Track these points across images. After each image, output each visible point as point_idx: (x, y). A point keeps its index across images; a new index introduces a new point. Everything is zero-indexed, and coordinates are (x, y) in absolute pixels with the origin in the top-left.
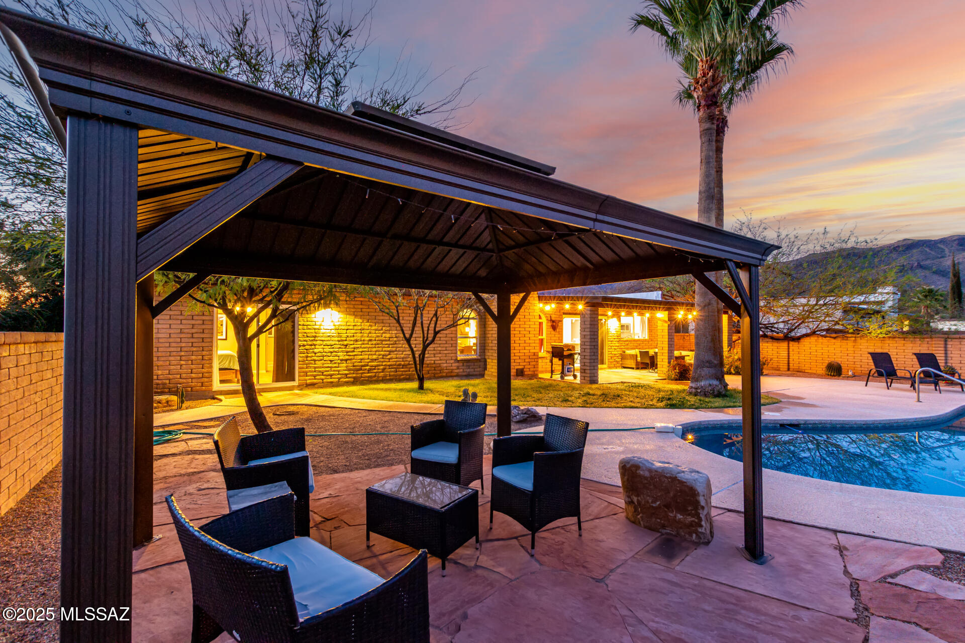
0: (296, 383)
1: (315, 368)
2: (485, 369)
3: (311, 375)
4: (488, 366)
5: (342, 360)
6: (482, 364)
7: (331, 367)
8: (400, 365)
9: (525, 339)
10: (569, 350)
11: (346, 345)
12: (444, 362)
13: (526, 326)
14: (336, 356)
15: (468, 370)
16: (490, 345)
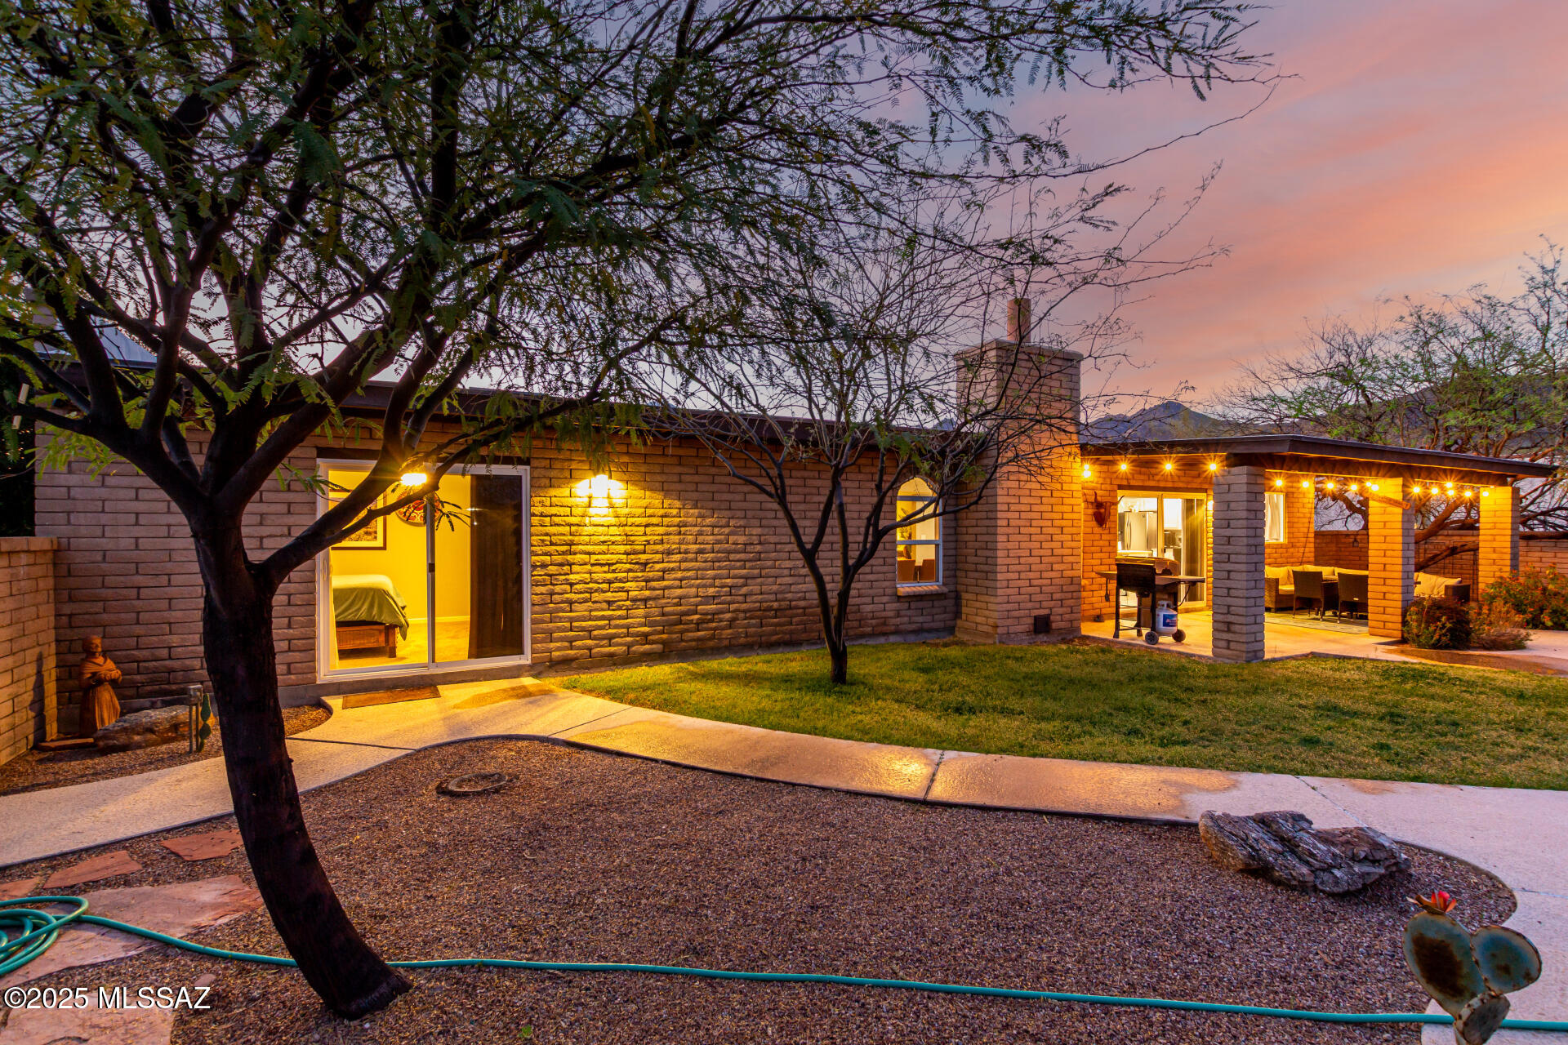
0: (525, 660)
1: (571, 620)
2: (957, 614)
3: (561, 639)
4: (964, 610)
5: (634, 600)
6: (950, 603)
7: (610, 618)
8: (770, 609)
9: (1053, 545)
10: (1167, 572)
11: (645, 564)
12: (868, 600)
13: (1055, 516)
14: (621, 590)
15: (921, 619)
16: (971, 559)
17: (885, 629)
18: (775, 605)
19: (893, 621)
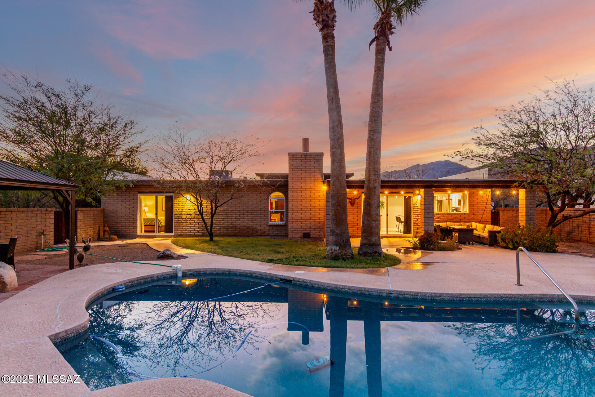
0: (173, 234)
1: (182, 226)
3: (180, 230)
6: (285, 228)
15: (277, 232)
17: (264, 234)
18: (231, 226)
19: (267, 232)
